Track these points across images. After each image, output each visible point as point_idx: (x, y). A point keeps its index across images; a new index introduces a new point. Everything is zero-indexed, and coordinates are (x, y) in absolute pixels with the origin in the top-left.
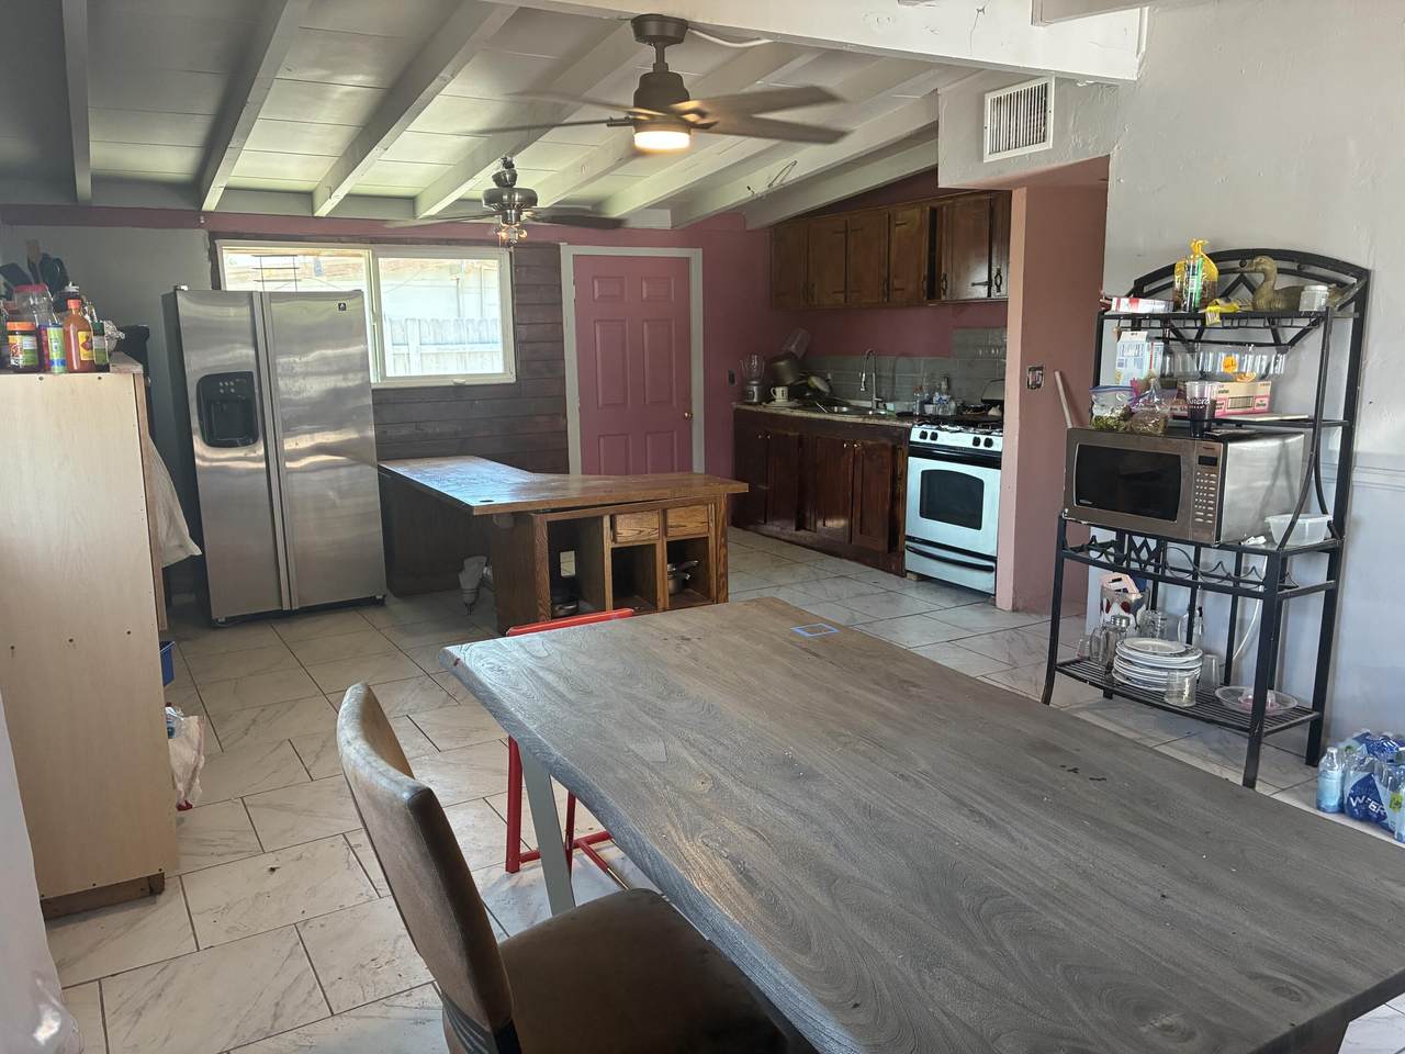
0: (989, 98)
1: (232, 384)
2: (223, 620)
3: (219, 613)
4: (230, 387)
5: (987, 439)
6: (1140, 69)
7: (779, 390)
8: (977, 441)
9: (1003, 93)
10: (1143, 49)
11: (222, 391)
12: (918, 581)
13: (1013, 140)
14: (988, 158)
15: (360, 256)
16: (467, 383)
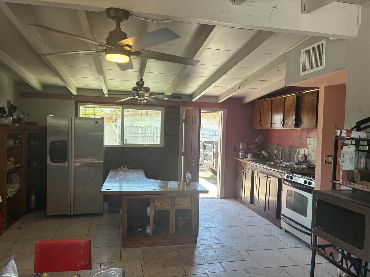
0: (302, 51)
1: (60, 144)
2: (50, 216)
3: (49, 213)
4: (60, 145)
5: (309, 182)
6: (358, 32)
7: (249, 155)
8: (305, 182)
9: (307, 49)
10: (360, 24)
11: (57, 146)
12: (285, 232)
13: (310, 66)
14: (302, 74)
15: (120, 108)
16: (148, 147)
